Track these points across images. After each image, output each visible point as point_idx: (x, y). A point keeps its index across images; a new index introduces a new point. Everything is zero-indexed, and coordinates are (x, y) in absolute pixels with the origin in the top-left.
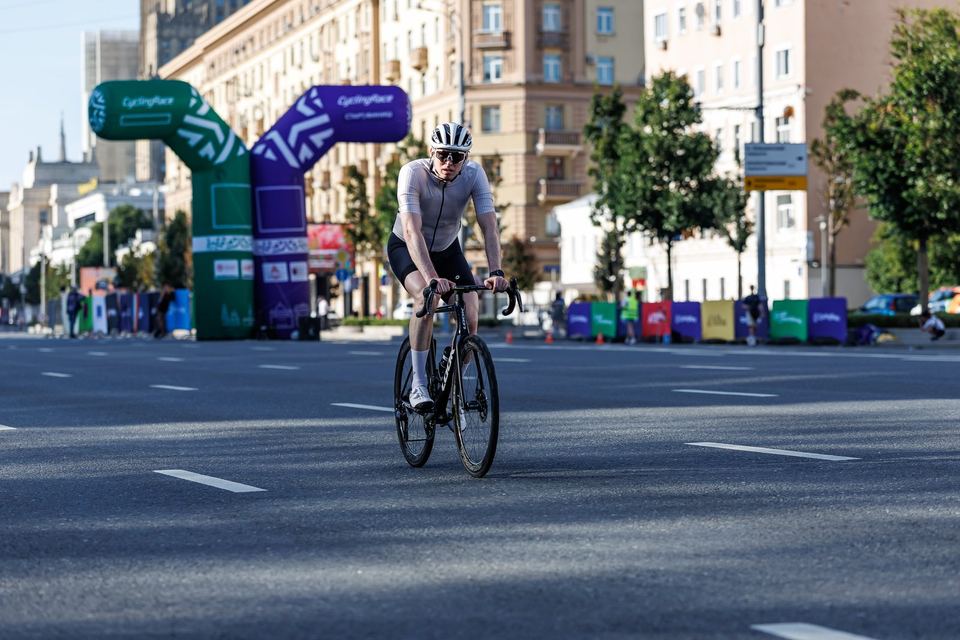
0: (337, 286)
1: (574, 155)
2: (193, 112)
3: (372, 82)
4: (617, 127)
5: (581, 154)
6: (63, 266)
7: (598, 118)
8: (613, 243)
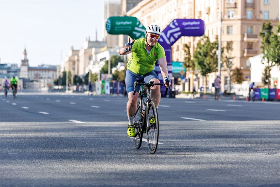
0: (180, 81)
1: (256, 42)
2: (138, 26)
3: (193, 18)
4: (270, 33)
5: (258, 42)
6: (96, 73)
7: (264, 30)
8: (267, 69)
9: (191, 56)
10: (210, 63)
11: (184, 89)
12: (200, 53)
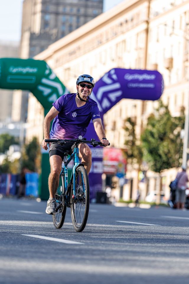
0: (116, 182)
9: (136, 139)
10: (169, 152)
11: (121, 195)
12: (152, 134)
